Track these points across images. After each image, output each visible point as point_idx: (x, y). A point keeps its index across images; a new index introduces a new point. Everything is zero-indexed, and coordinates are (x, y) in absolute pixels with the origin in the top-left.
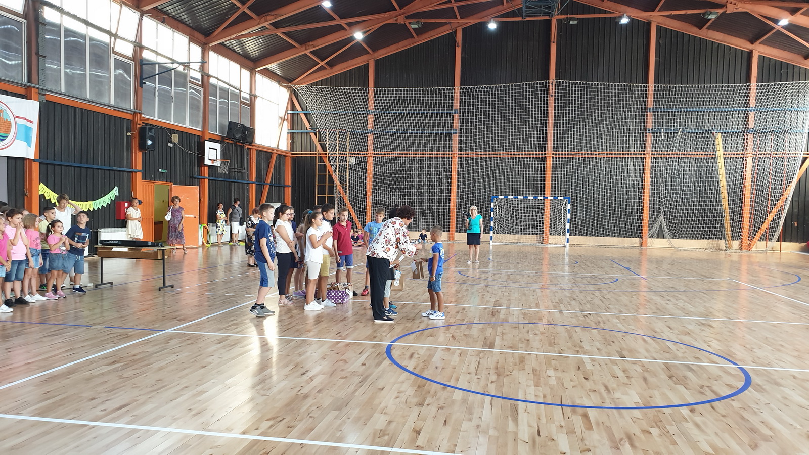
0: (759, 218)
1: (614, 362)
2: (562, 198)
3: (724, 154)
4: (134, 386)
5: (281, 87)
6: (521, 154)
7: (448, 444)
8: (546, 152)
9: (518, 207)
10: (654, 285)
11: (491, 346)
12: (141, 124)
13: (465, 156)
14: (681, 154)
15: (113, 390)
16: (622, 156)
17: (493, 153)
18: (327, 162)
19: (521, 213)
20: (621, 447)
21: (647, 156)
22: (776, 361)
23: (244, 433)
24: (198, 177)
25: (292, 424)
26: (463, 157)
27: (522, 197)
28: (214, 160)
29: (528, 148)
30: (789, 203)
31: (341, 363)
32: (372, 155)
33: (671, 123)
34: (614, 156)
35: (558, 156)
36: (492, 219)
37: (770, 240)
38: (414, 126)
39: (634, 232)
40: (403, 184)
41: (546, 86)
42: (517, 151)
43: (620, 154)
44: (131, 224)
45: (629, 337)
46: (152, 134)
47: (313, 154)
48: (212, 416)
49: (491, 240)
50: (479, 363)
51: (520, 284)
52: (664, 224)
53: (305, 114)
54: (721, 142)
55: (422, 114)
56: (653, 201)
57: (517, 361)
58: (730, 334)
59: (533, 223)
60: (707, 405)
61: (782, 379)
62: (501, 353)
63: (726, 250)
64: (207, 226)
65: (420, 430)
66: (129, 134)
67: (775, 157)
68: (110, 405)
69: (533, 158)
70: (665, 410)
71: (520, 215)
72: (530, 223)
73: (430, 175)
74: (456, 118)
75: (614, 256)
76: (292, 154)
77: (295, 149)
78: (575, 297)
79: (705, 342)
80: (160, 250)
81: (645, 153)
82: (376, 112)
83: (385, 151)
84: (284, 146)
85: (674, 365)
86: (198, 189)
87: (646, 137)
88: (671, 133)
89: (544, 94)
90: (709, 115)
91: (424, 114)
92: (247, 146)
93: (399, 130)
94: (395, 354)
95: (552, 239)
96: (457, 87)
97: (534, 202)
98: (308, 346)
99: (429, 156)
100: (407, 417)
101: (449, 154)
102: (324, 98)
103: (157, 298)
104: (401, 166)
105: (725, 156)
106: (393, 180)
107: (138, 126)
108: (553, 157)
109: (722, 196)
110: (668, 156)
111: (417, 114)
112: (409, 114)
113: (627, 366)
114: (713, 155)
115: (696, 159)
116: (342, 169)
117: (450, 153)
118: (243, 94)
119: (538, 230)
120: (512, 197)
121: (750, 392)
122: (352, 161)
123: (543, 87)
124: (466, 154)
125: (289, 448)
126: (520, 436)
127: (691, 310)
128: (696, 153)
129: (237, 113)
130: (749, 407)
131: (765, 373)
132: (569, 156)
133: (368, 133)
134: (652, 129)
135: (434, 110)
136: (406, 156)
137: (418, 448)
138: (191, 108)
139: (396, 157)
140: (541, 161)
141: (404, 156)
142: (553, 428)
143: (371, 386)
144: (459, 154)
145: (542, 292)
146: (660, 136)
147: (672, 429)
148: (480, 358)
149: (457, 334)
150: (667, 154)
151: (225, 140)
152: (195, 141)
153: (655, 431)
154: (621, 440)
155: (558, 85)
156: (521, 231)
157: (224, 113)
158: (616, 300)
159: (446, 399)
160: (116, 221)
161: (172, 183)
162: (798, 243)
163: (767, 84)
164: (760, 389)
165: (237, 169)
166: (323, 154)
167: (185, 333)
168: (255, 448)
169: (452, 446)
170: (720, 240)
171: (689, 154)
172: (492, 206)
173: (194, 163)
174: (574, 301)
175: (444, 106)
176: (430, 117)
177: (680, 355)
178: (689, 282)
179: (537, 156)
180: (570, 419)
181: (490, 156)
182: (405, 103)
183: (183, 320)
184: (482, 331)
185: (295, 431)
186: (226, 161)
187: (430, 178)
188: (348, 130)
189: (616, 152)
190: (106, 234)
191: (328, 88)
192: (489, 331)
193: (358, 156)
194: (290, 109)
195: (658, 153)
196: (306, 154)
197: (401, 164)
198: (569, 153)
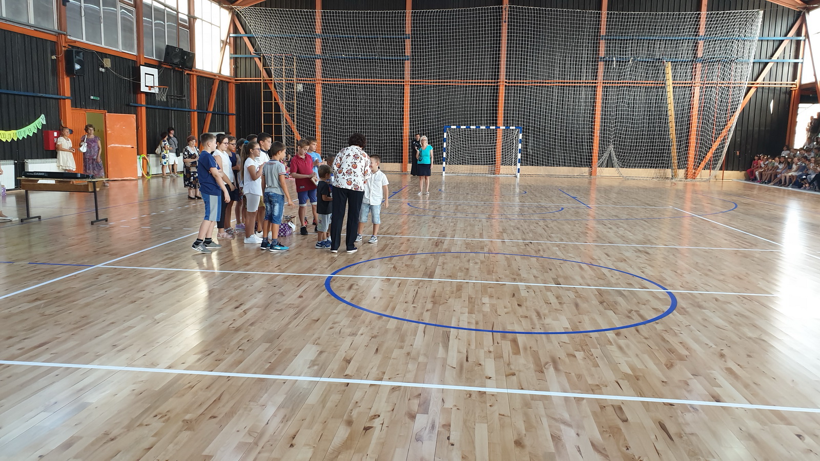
0: (704, 147)
1: (548, 289)
2: (514, 128)
3: (673, 83)
4: (57, 324)
5: (222, 9)
6: (475, 82)
7: (377, 372)
8: (499, 80)
9: (471, 138)
10: (597, 214)
11: (431, 276)
12: (67, 46)
13: (417, 83)
14: (632, 83)
15: (33, 328)
16: (573, 85)
17: (446, 81)
18: (273, 89)
19: (474, 143)
20: (545, 371)
21: (599, 84)
22: (702, 285)
23: (170, 367)
24: (134, 105)
25: (220, 357)
26: (416, 85)
27: (474, 127)
28: (152, 87)
29: (481, 76)
30: (732, 132)
31: (277, 296)
32: (320, 82)
33: (623, 51)
34: (566, 84)
35: (510, 84)
36: (444, 150)
37: (714, 168)
38: (364, 51)
39: (584, 162)
40: (354, 113)
41: (500, 12)
42: (469, 79)
43: (572, 83)
44: (61, 154)
45: (566, 265)
46: (81, 57)
47: (258, 80)
48: (138, 352)
49: (444, 171)
50: (417, 292)
51: (467, 214)
52: (613, 154)
53: (248, 37)
54: (670, 71)
55: (372, 38)
56: (603, 131)
57: (455, 289)
58: (664, 260)
59: (485, 153)
60: (633, 329)
61: (705, 302)
62: (440, 282)
63: (672, 179)
64: (146, 157)
65: (351, 359)
66: (54, 57)
67: (721, 87)
68: (28, 344)
69: (486, 86)
70: (591, 334)
71: (472, 145)
72: (482, 154)
73: (382, 104)
74: (408, 43)
75: (563, 186)
76: (236, 80)
77: (239, 74)
78: (519, 226)
79: (640, 268)
80: (90, 182)
81: (597, 81)
82: (324, 35)
83: (334, 78)
84: (227, 71)
85: (607, 291)
86: (135, 118)
87: (597, 65)
88: (623, 62)
89: (497, 19)
90: (660, 44)
91: (375, 38)
92: (187, 72)
93: (349, 55)
94: (334, 286)
95: (504, 169)
96: (409, 11)
97: (486, 132)
98: (245, 280)
99: (380, 83)
100: (339, 347)
101: (401, 82)
102: (268, 21)
103: (89, 232)
104: (351, 94)
105: (674, 85)
106: (343, 108)
107: (63, 49)
108: (506, 86)
109: (670, 125)
110: (619, 85)
111: (367, 38)
112: (359, 38)
113: (561, 292)
114: (663, 84)
115: (646, 87)
116: (290, 97)
117: (402, 80)
118: (180, 16)
119: (490, 160)
120: (465, 127)
121: (675, 315)
122: (300, 87)
123: (496, 12)
124: (418, 82)
125: (215, 381)
126: (449, 362)
127: (631, 237)
128: (646, 82)
129: (175, 36)
130: (671, 329)
131: (691, 296)
132: (522, 85)
133: (316, 59)
134: (604, 58)
135: (385, 34)
136: (356, 83)
137: (347, 376)
138: (123, 30)
139: (346, 84)
140: (494, 89)
141: (354, 83)
142: (482, 353)
143: (306, 317)
144: (411, 82)
145: (487, 222)
146: (611, 64)
147: (596, 352)
148: (419, 288)
149: (399, 265)
150: (618, 83)
151: (163, 65)
152: (129, 66)
153: (580, 355)
154: (547, 363)
155: (511, 10)
156: (473, 162)
157: (160, 35)
158: (558, 228)
159: (380, 328)
160: (44, 152)
161: (106, 111)
162: (739, 172)
163: (716, 12)
164: (684, 312)
165: (177, 97)
166: (268, 80)
167: (116, 268)
168: (180, 382)
169: (380, 374)
170: (667, 169)
171: (639, 83)
172: (445, 137)
173: (130, 88)
174: (517, 230)
175: (395, 30)
176: (380, 42)
177: (613, 281)
178: (633, 210)
179: (490, 84)
180: (499, 345)
181: (443, 84)
182: (354, 26)
183: (116, 255)
184: (424, 261)
185: (223, 365)
186: (164, 88)
187: (382, 106)
188: (295, 54)
189: (568, 81)
190: (34, 166)
191: (272, 10)
192: (431, 260)
193: (305, 82)
194: (232, 32)
195: (610, 81)
196: (251, 80)
197: (351, 92)
198: (522, 81)
